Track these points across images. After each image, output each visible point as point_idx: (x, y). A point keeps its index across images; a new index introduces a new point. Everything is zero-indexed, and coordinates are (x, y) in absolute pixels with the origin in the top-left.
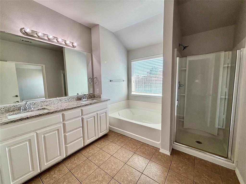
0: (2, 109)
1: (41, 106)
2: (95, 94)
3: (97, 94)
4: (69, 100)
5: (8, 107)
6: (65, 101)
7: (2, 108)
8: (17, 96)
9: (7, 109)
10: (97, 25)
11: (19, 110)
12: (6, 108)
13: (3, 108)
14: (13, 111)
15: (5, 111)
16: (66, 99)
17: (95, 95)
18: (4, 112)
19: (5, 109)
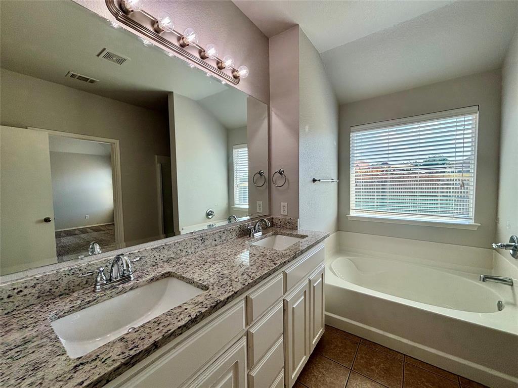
0: (26, 292)
1: (154, 264)
2: (274, 217)
3: (283, 217)
4: (223, 238)
5: (50, 280)
6: (214, 241)
7: (26, 287)
8: (47, 220)
9: (48, 288)
10: (293, 27)
11: (87, 285)
12: (44, 284)
13: (32, 283)
14: (67, 291)
15: (38, 297)
16: (216, 235)
17: (274, 221)
18: (33, 300)
19: (38, 286)
